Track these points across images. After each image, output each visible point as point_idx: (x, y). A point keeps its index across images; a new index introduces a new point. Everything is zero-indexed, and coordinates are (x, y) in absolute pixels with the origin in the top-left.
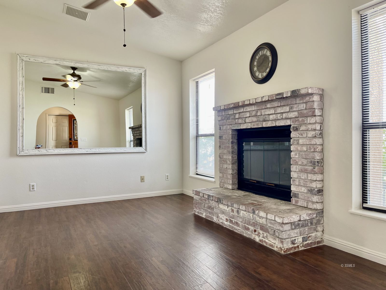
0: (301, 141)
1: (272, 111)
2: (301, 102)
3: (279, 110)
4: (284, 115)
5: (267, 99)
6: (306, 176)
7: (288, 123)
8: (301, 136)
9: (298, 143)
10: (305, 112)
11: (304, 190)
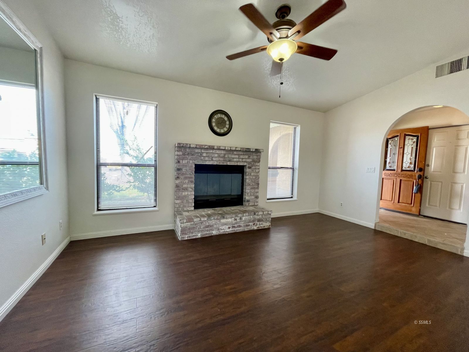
0: (252, 174)
1: (237, 157)
2: (256, 155)
3: (242, 157)
4: (244, 160)
5: (240, 149)
6: (254, 191)
7: (245, 164)
8: (252, 171)
9: (251, 175)
10: (256, 160)
11: (253, 197)
